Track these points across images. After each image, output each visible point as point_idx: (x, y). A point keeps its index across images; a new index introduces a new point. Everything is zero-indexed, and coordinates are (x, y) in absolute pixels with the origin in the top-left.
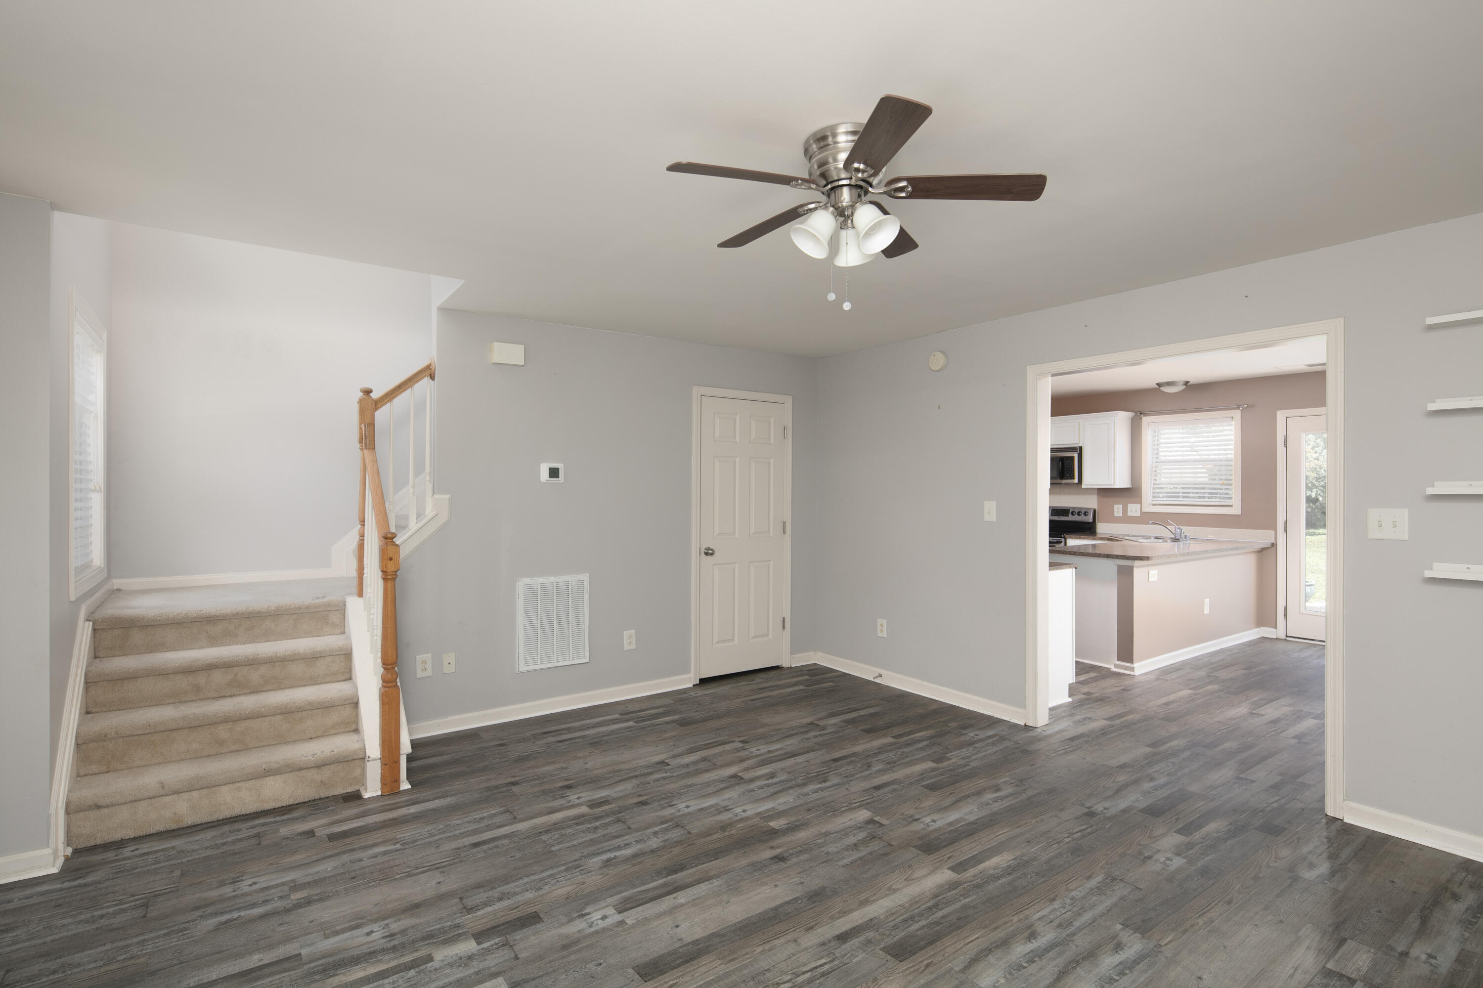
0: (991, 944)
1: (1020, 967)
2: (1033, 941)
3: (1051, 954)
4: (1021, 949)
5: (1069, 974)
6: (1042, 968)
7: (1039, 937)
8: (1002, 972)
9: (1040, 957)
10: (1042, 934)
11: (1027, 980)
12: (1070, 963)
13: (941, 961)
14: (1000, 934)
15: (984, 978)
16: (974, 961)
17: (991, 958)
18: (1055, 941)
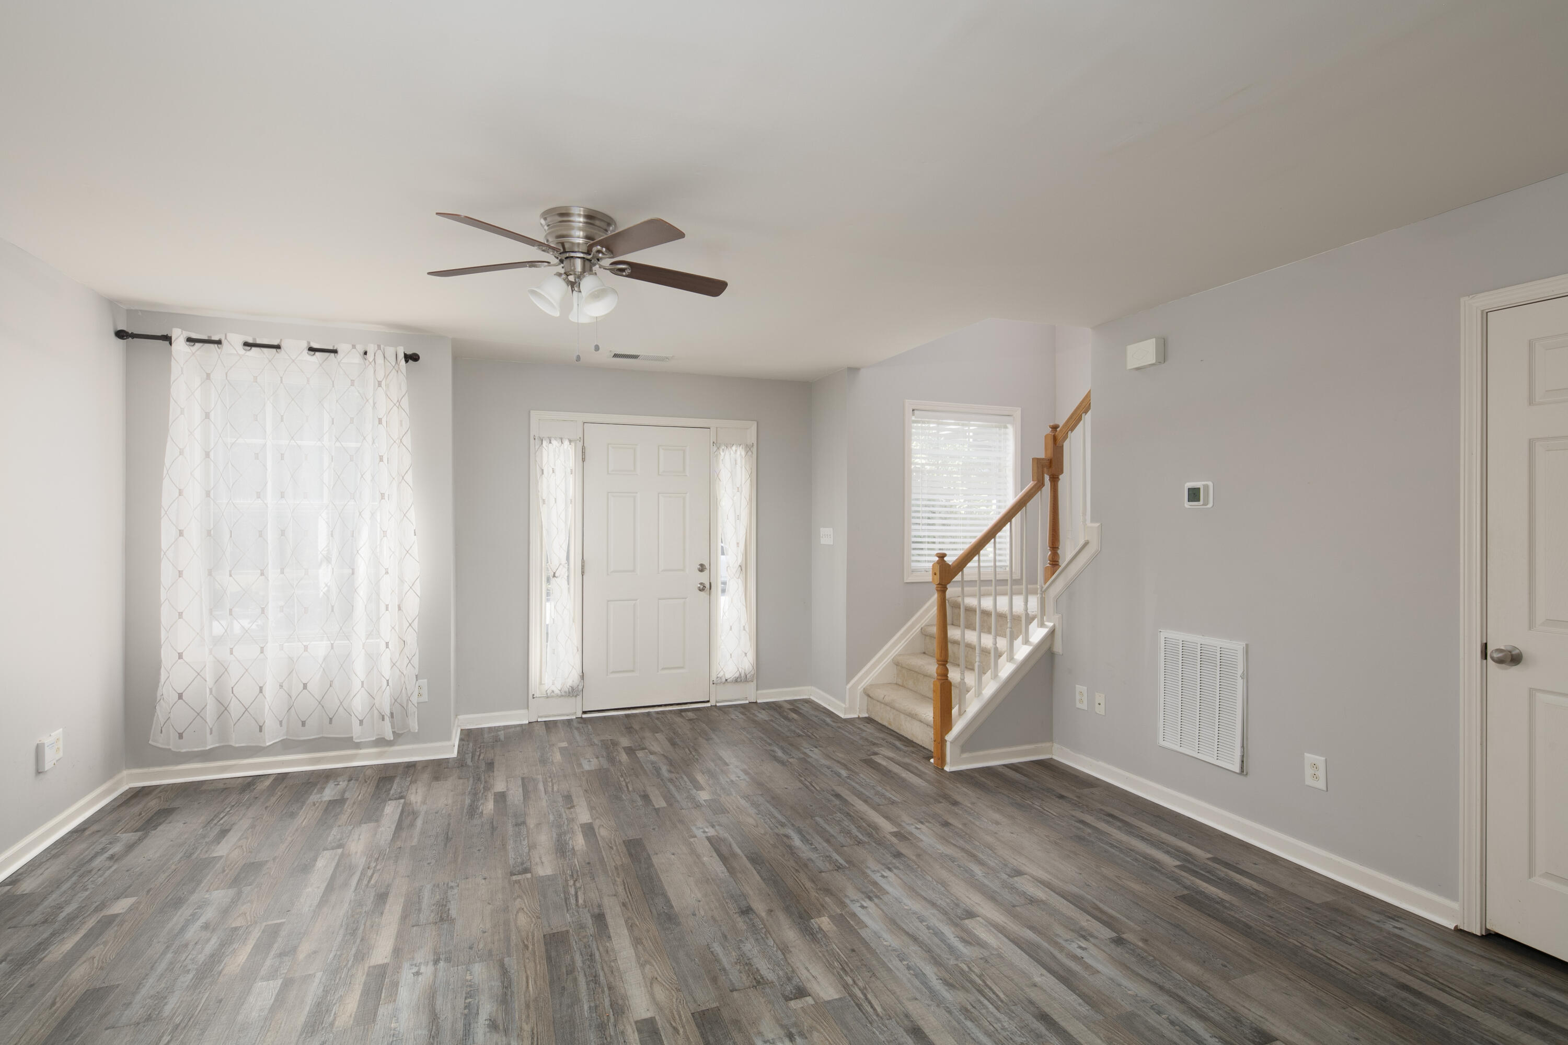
0: (512, 992)
1: (469, 995)
2: (487, 1022)
3: (460, 1025)
4: (487, 1008)
5: (430, 1023)
6: (454, 1008)
7: (487, 1030)
8: (477, 982)
9: (466, 1015)
10: (488, 1034)
11: (454, 991)
12: (438, 1030)
13: (523, 954)
14: (518, 1004)
15: (482, 969)
16: (504, 972)
17: (497, 984)
18: (471, 1039)
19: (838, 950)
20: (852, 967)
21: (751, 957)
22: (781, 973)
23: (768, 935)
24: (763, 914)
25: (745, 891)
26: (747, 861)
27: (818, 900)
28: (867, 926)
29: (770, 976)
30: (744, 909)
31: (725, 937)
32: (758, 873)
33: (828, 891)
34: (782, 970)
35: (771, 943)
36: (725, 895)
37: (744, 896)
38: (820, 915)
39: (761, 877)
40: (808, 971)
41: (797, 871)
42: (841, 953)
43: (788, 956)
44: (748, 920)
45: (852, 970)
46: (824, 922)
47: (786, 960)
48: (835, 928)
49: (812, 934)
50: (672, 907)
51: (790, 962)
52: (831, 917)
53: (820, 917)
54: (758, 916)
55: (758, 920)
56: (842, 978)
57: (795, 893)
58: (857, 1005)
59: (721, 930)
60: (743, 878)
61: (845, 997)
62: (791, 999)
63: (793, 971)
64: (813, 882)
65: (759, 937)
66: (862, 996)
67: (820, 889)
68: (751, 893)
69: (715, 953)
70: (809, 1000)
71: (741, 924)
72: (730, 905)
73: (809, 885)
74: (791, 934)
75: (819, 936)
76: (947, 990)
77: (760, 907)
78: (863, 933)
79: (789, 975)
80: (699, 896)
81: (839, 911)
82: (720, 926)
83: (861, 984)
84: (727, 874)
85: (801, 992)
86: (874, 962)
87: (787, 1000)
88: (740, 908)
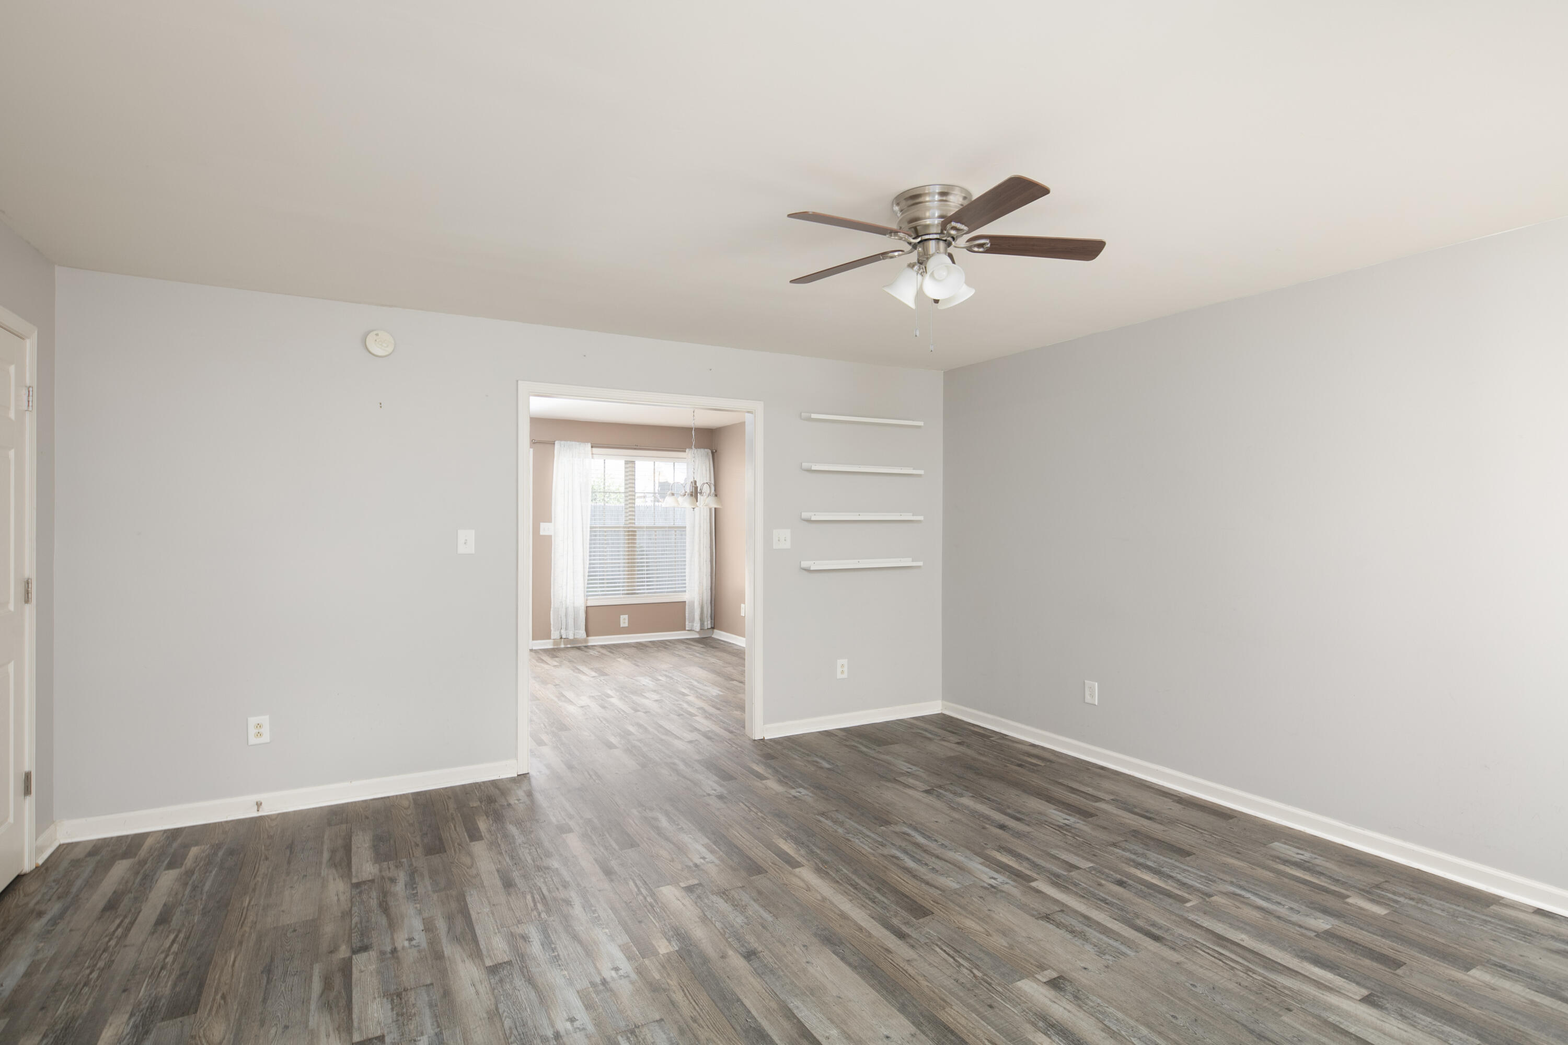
19: (655, 922)
20: (645, 908)
21: (734, 912)
22: (706, 901)
23: (721, 931)
24: (730, 952)
25: (759, 980)
26: (771, 1034)
27: (668, 974)
28: (620, 946)
29: (714, 898)
30: (753, 957)
31: (764, 927)
32: (749, 1012)
33: (655, 988)
34: (706, 903)
35: (717, 924)
36: (782, 973)
37: (759, 974)
38: (668, 956)
39: (742, 1004)
40: (683, 904)
41: (695, 1021)
42: (652, 919)
43: (701, 914)
44: (746, 944)
45: (645, 906)
46: (664, 947)
47: (703, 911)
48: (654, 942)
49: (678, 935)
50: (834, 952)
51: (699, 910)
52: (655, 953)
53: (667, 953)
54: (736, 950)
55: (735, 946)
56: (655, 901)
57: (696, 981)
58: (647, 885)
59: (770, 933)
60: (767, 1001)
61: (656, 888)
62: (697, 884)
63: (696, 903)
64: (673, 1003)
65: (730, 929)
66: (642, 890)
67: (665, 990)
68: (752, 979)
69: (768, 912)
70: (683, 885)
71: (752, 941)
72: (770, 960)
73: (679, 997)
74: (699, 933)
75: (671, 933)
76: (571, 898)
77: (737, 961)
78: (625, 939)
79: (699, 900)
80: (810, 969)
81: (647, 962)
82: (772, 936)
83: (641, 897)
84: (791, 1006)
85: (689, 889)
86: (624, 914)
87: (701, 884)
88: (759, 958)
